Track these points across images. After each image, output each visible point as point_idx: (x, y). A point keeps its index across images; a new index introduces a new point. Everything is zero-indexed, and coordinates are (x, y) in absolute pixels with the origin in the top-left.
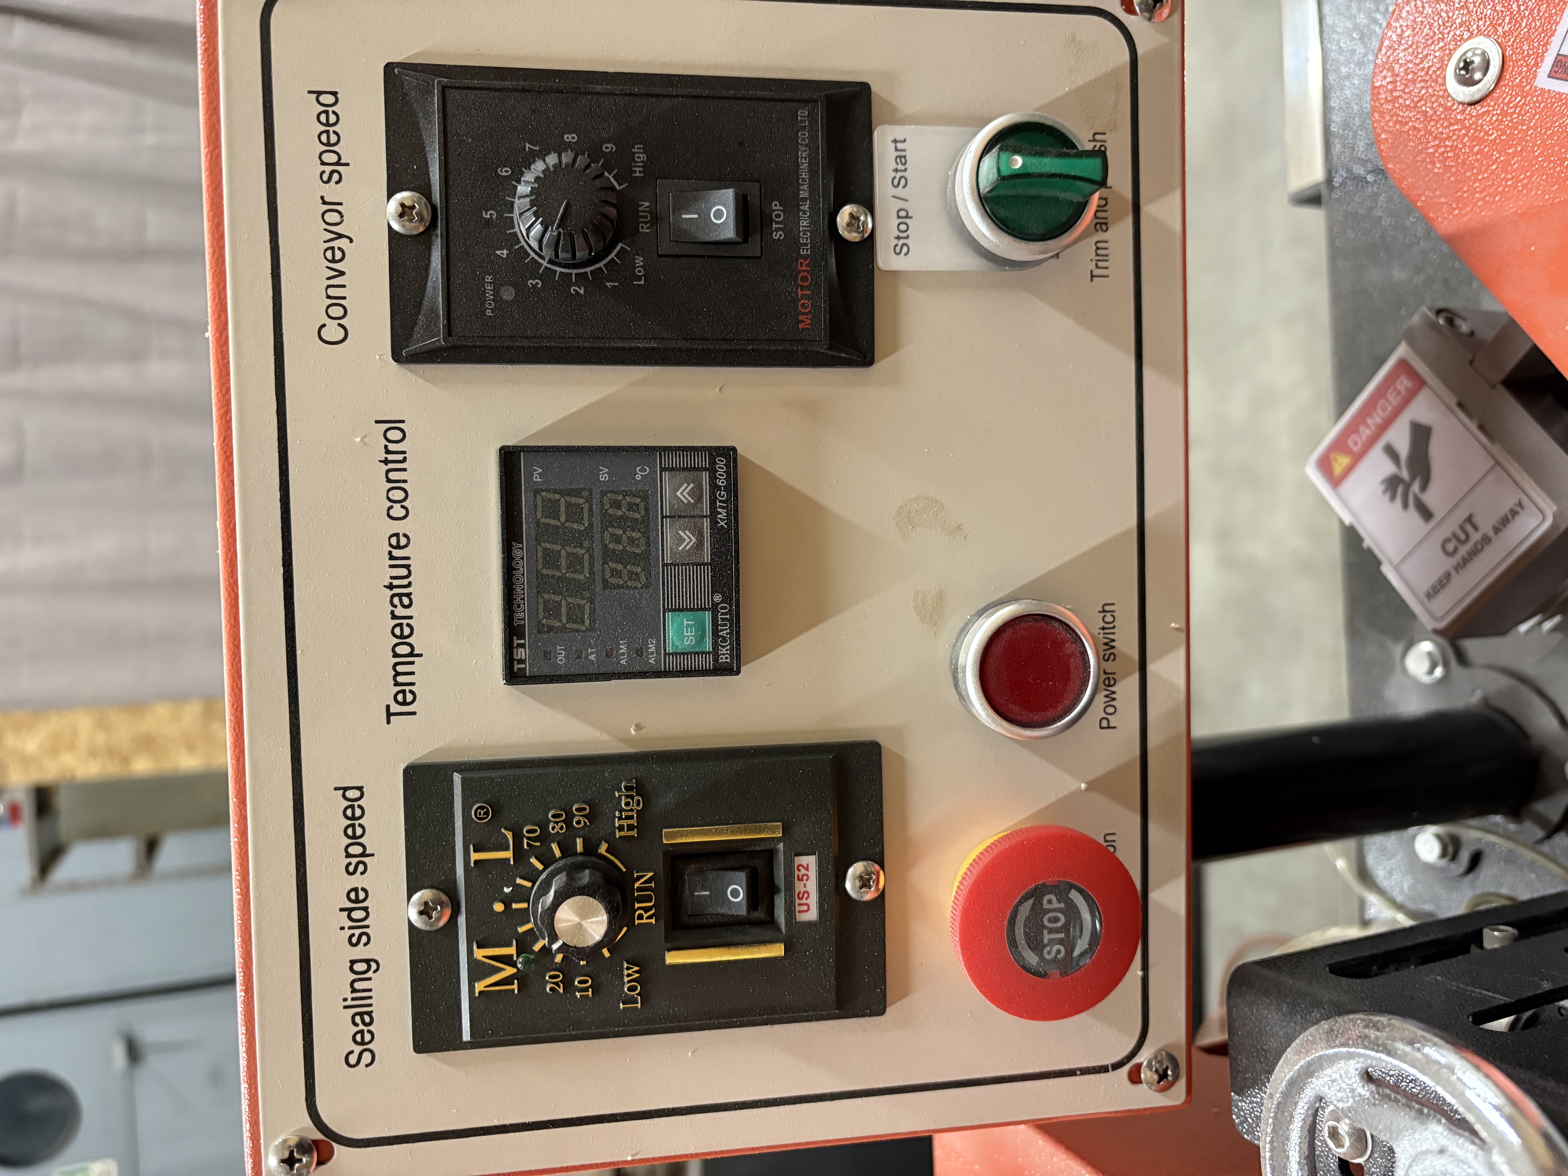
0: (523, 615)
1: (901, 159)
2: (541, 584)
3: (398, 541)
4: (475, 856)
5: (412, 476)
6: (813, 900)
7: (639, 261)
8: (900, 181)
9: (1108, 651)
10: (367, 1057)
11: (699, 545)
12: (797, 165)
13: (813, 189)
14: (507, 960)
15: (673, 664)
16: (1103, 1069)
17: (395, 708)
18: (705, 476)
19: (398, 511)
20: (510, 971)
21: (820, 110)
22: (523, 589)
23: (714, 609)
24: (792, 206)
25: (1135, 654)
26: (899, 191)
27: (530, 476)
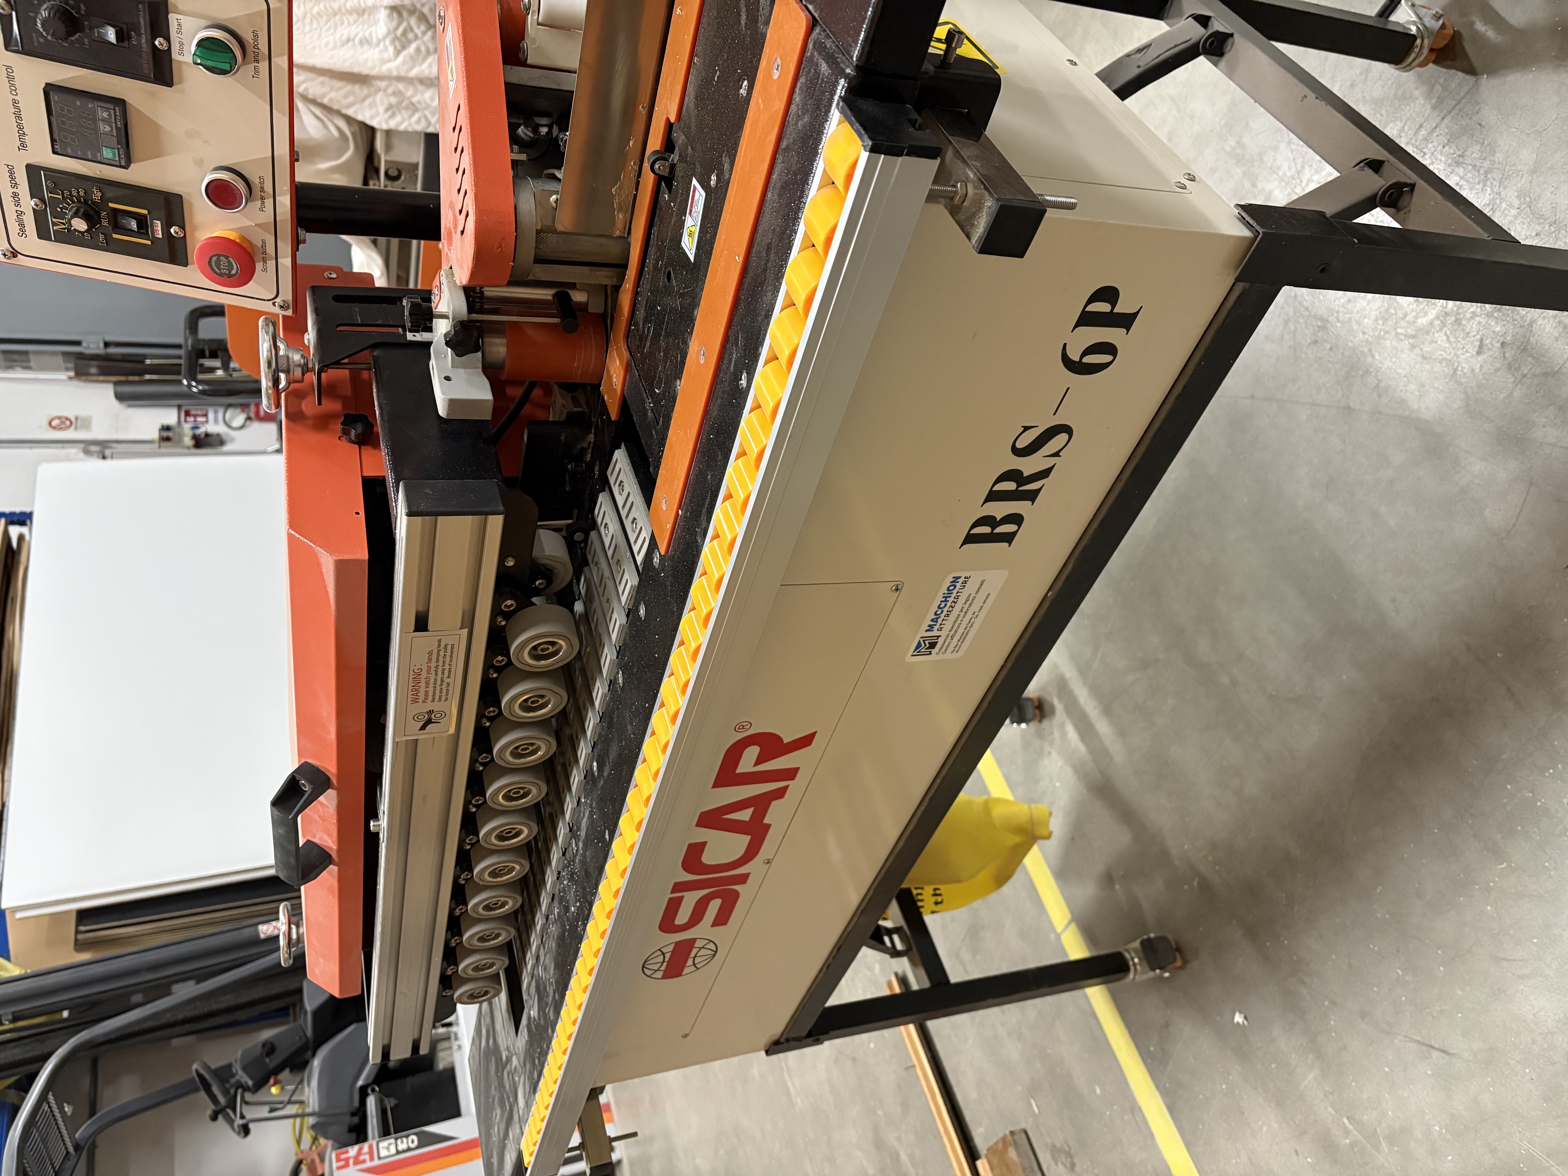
0: (56, 136)
1: (179, 25)
2: (60, 129)
3: (15, 102)
4: (50, 195)
5: (17, 82)
6: (160, 232)
7: (86, 40)
8: (179, 32)
9: (262, 190)
10: (24, 235)
11: (112, 131)
12: (139, 23)
13: (145, 30)
14: (63, 224)
15: (106, 161)
16: (264, 300)
17: (20, 147)
18: (112, 111)
19: (13, 92)
20: (64, 227)
21: (146, 5)
22: (55, 129)
23: (118, 149)
24: (139, 35)
25: (272, 193)
26: (179, 35)
27: (54, 98)
